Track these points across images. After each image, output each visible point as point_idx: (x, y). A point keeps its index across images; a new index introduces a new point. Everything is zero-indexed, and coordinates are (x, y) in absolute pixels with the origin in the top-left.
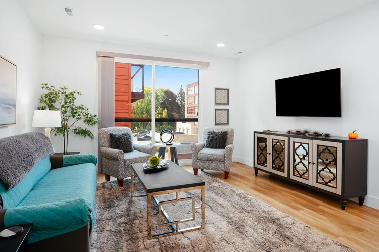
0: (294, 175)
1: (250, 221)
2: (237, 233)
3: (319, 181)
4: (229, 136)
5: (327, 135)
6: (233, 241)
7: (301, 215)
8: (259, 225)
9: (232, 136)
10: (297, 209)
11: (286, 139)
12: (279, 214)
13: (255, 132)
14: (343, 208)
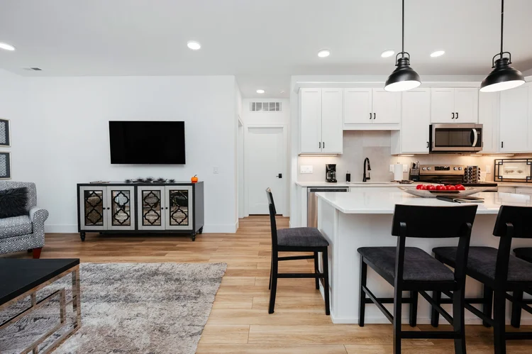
0: (143, 225)
1: (132, 287)
2: (130, 304)
3: (172, 223)
4: (29, 195)
5: (172, 181)
6: (136, 313)
7: (170, 258)
8: (146, 284)
9: (34, 193)
10: (164, 255)
11: (132, 189)
12: (153, 266)
13: (79, 185)
14: (194, 240)
